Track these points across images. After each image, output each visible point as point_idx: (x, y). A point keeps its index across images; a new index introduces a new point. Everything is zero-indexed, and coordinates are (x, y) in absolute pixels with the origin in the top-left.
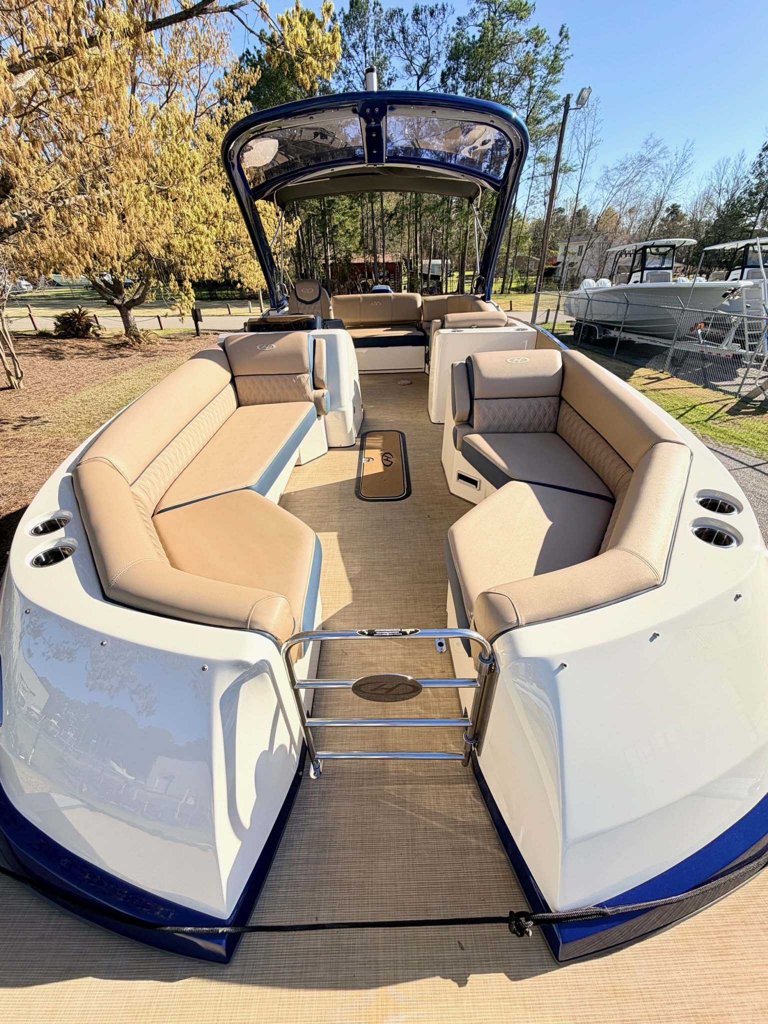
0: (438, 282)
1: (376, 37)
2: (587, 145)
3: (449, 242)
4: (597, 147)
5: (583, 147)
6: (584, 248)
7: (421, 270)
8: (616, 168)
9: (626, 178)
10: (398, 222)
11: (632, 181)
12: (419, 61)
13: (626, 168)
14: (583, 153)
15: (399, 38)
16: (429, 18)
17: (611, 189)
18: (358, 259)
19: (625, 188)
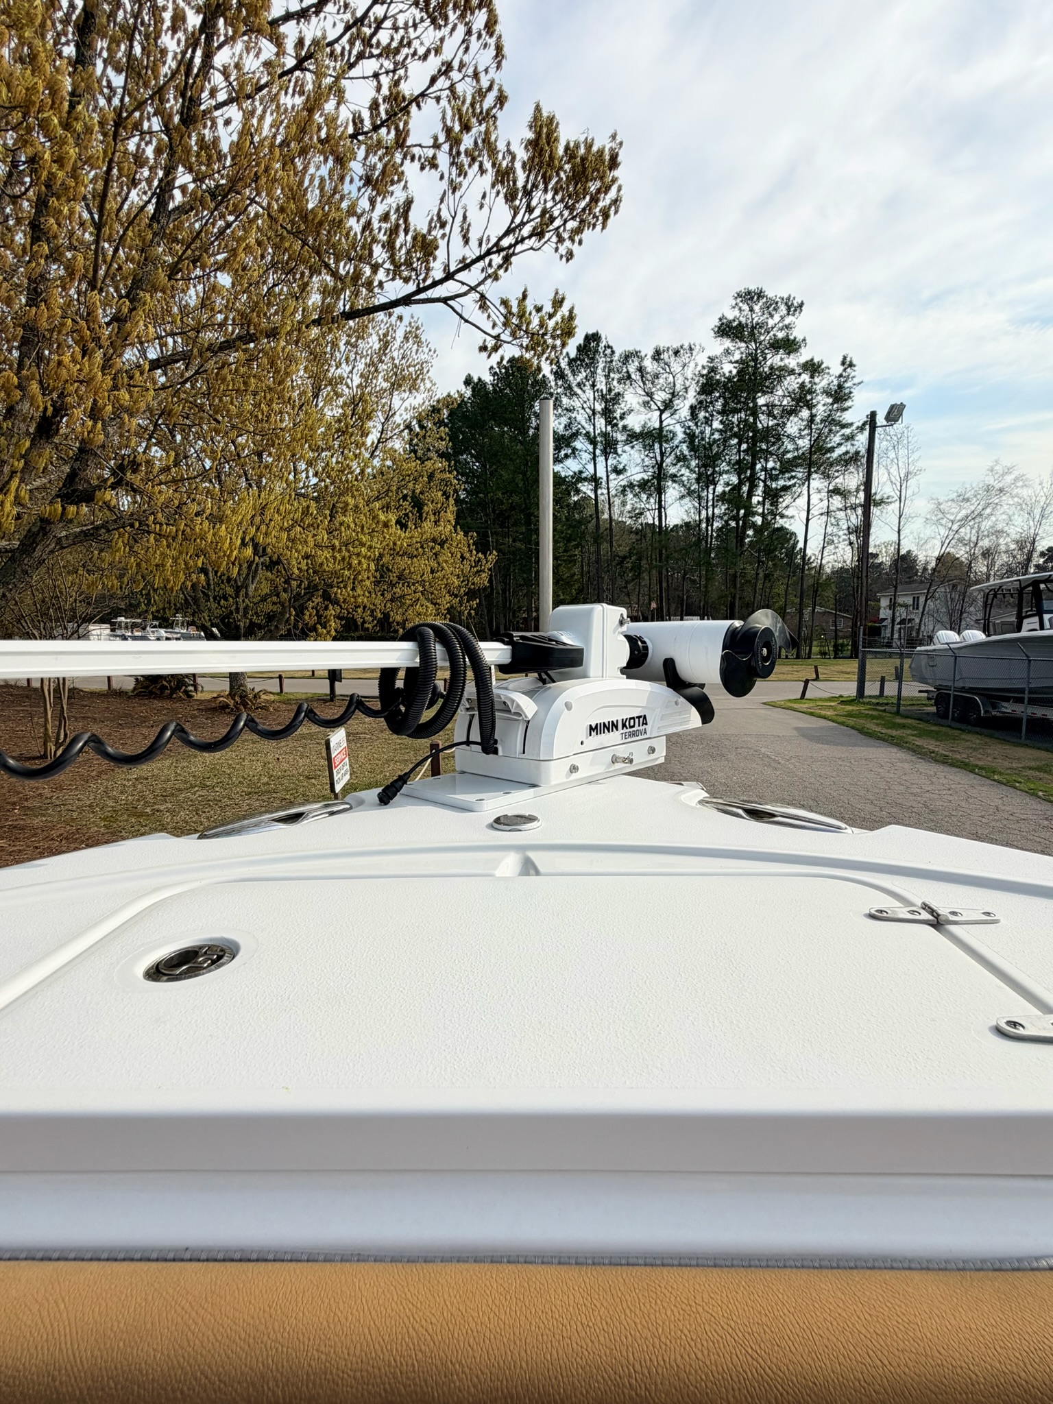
1: (607, 377)
2: (902, 476)
4: (917, 477)
5: (898, 478)
6: (922, 600)
8: (953, 500)
9: (969, 512)
11: (980, 515)
12: (661, 396)
13: (968, 500)
14: (898, 484)
15: (636, 376)
16: (673, 358)
17: (950, 525)
19: (971, 523)
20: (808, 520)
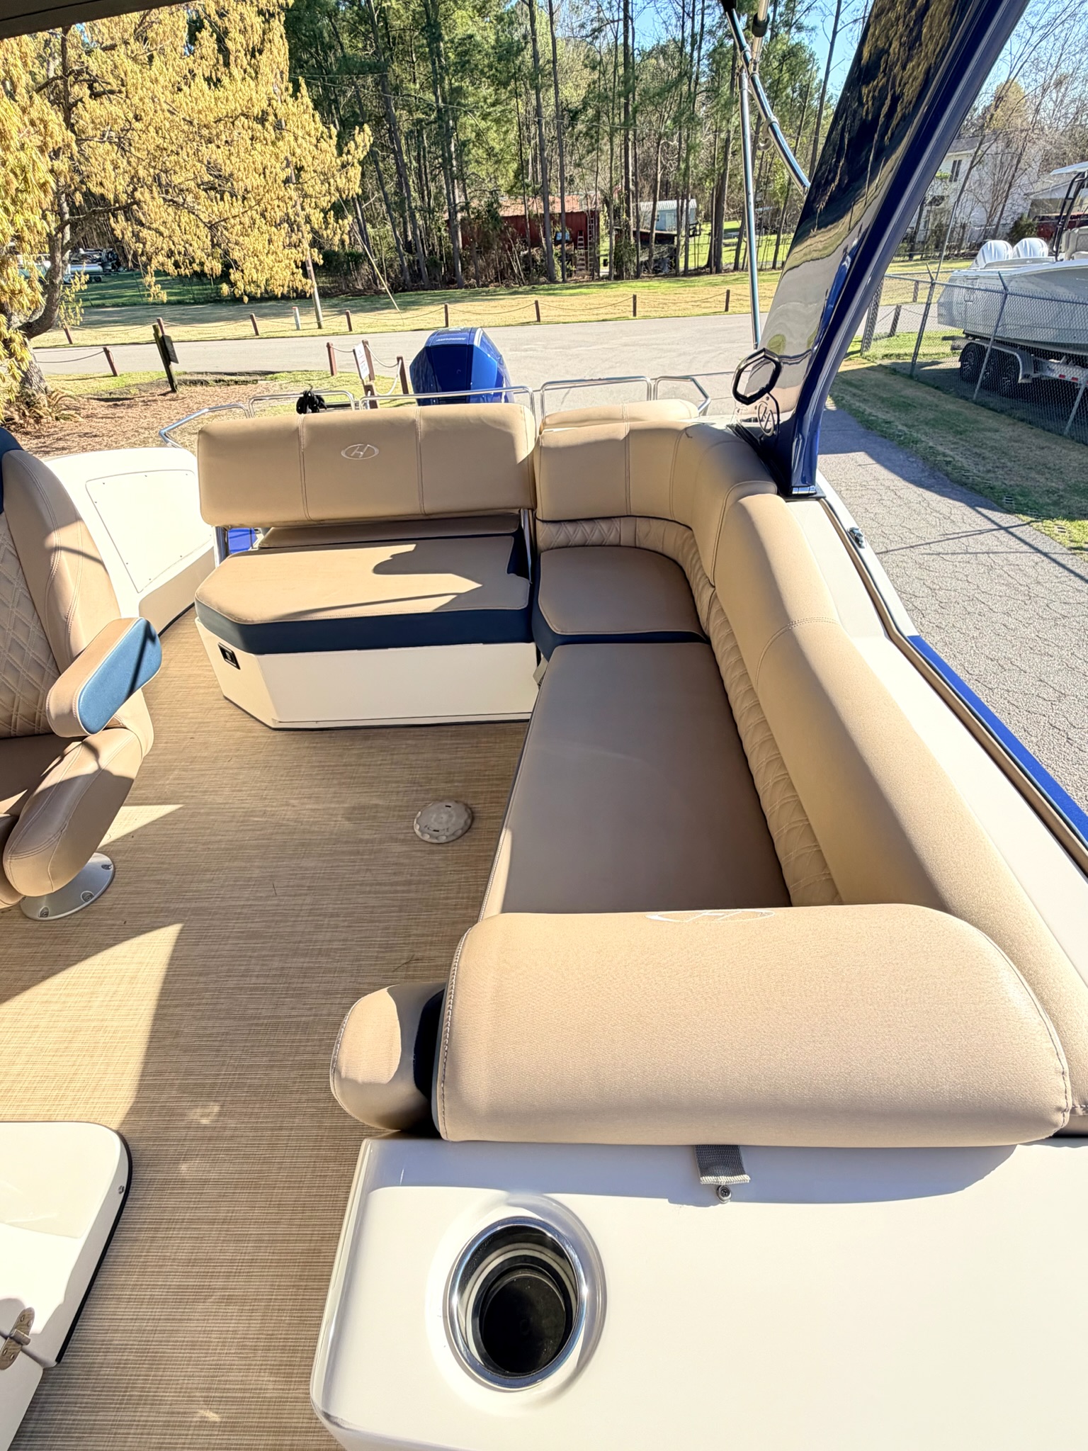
0: (670, 249)
3: (691, 163)
6: (964, 167)
7: (638, 227)
10: (590, 129)
18: (511, 208)
20: (835, 33)
